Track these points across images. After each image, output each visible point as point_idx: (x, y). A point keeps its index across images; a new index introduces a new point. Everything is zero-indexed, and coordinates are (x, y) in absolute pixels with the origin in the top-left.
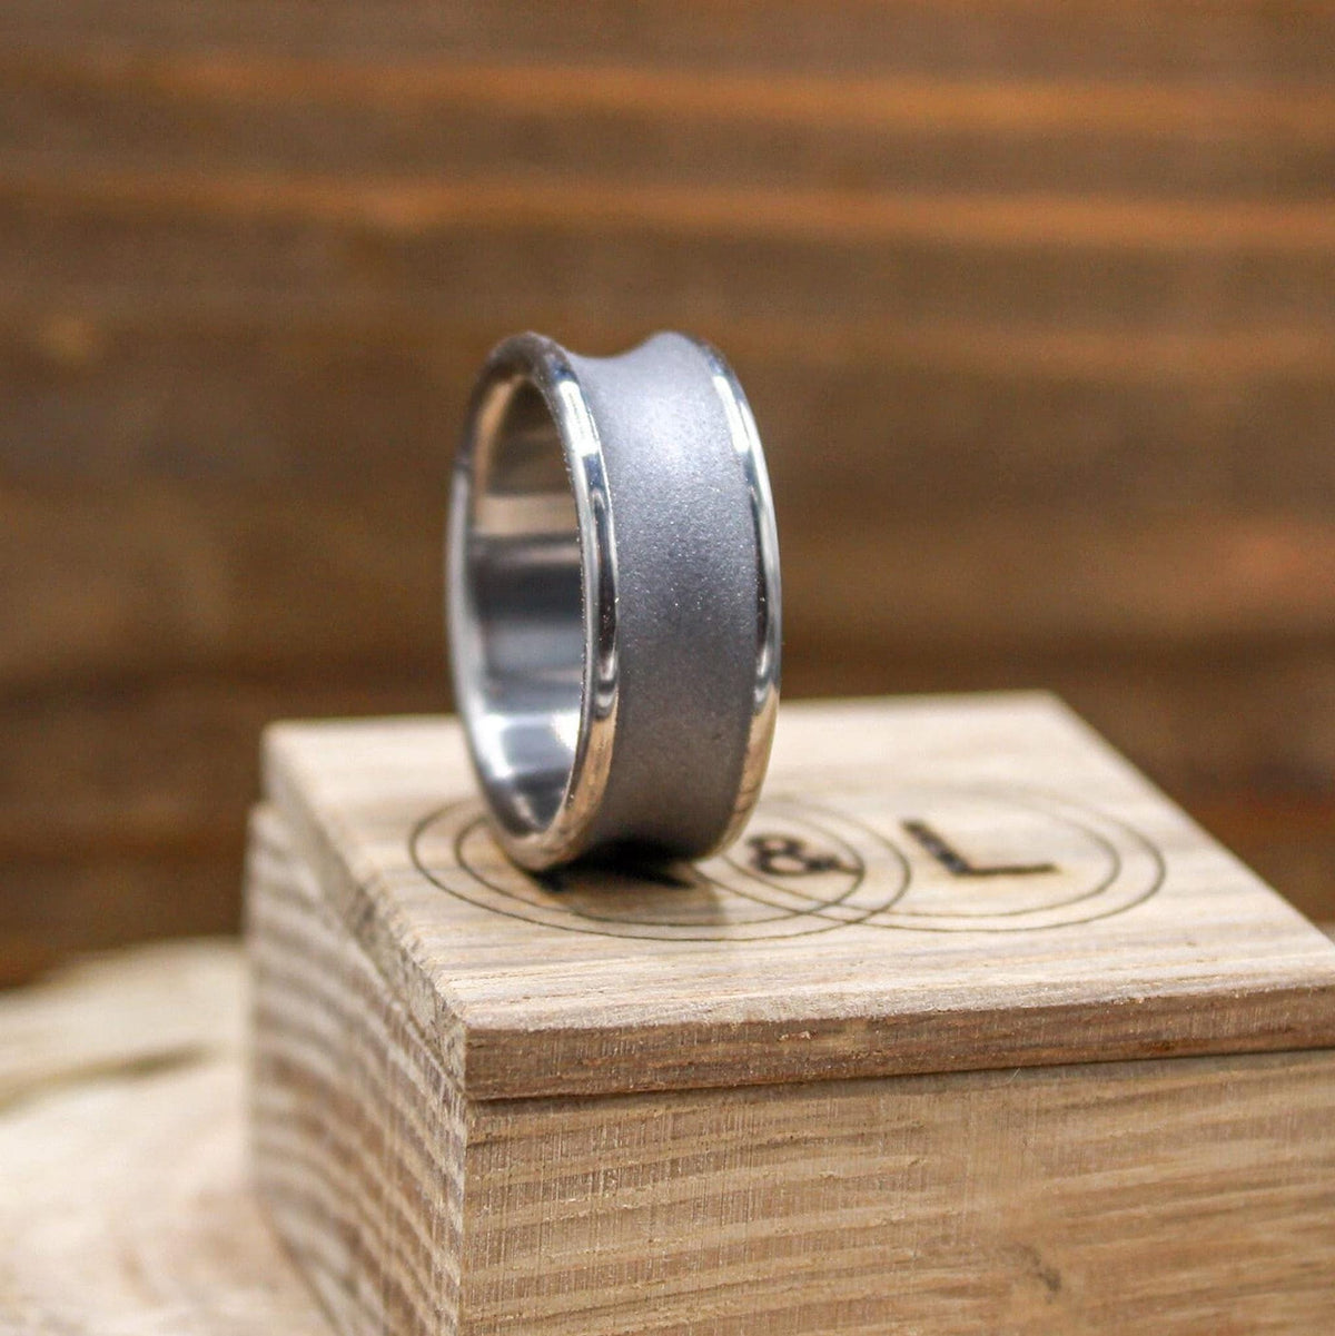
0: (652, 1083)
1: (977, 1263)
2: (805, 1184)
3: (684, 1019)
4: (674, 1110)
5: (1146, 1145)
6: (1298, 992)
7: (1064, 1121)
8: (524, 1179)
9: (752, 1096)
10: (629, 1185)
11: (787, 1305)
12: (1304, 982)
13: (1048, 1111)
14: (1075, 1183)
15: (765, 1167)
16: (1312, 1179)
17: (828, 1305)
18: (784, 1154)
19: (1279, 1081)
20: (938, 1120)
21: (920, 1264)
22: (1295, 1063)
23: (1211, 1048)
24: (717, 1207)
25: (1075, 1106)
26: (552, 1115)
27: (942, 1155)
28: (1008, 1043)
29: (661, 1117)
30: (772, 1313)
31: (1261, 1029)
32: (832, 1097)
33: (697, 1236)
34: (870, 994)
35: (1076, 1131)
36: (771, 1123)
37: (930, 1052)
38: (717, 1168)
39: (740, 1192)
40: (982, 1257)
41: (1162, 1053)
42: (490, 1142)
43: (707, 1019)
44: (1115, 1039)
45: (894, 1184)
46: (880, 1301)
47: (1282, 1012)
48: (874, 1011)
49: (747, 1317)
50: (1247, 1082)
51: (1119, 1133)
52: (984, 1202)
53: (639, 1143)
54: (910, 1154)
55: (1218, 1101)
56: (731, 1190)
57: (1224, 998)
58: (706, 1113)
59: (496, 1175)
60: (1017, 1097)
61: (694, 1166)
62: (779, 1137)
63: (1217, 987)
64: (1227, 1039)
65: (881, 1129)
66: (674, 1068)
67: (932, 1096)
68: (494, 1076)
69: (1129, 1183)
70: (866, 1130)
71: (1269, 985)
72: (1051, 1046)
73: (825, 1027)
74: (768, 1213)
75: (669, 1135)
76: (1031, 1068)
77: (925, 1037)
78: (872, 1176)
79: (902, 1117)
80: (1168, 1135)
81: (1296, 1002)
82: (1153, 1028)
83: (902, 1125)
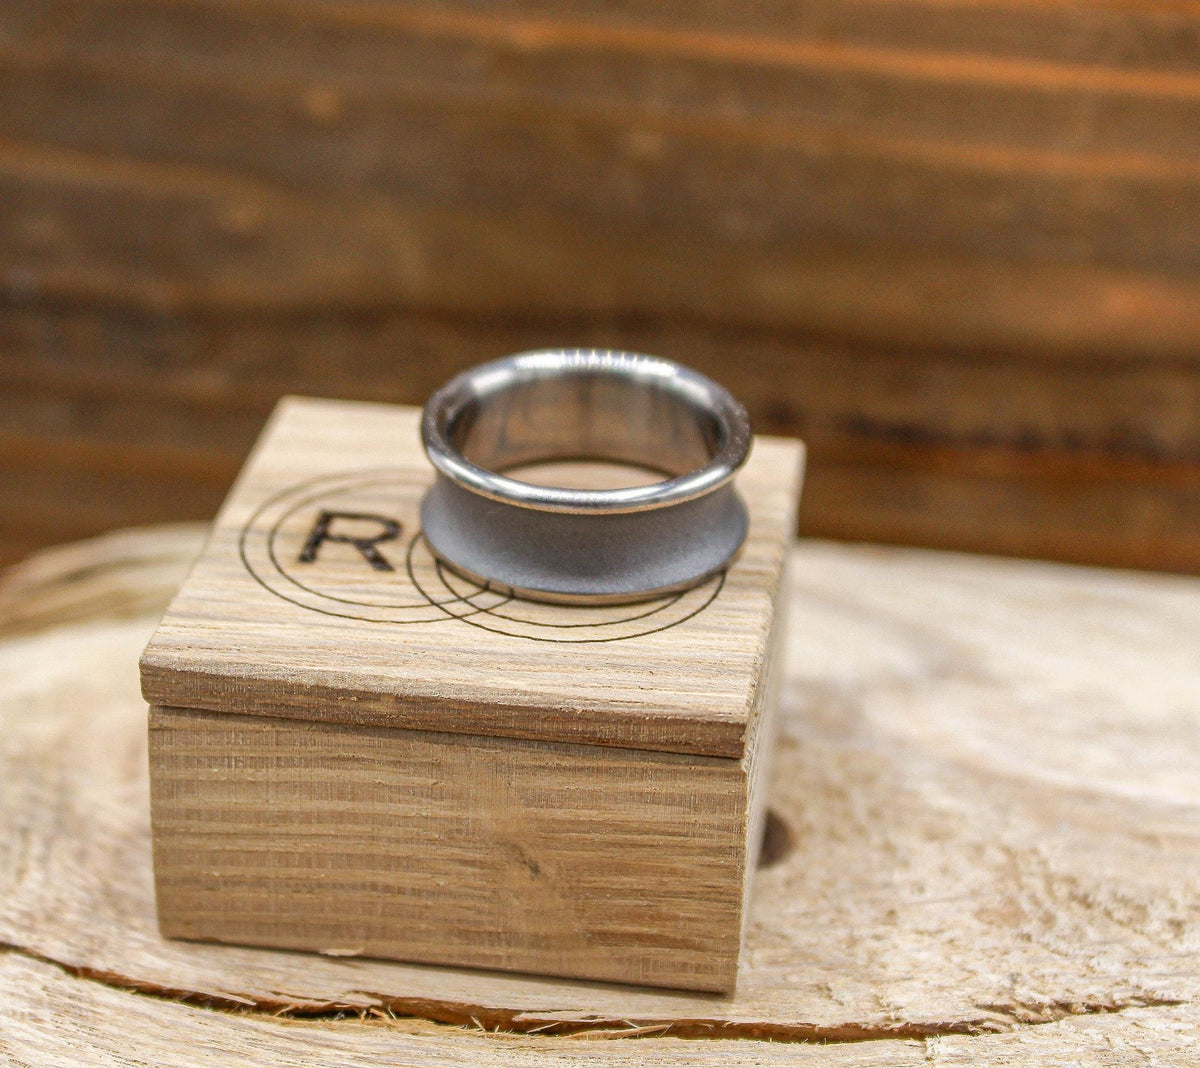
0: (258, 711)
1: (481, 849)
2: (365, 784)
3: (276, 677)
4: (276, 729)
5: (593, 798)
6: (693, 722)
8: (186, 754)
10: (251, 767)
11: (360, 852)
12: (695, 716)
13: (523, 767)
14: (545, 813)
15: (337, 770)
16: (711, 836)
17: (384, 856)
18: (349, 765)
19: (684, 772)
20: (450, 761)
21: (442, 843)
23: (635, 746)
24: (309, 789)
25: (542, 767)
26: (199, 720)
27: (454, 781)
28: (492, 723)
29: (268, 731)
30: (348, 855)
31: (668, 740)
32: (379, 737)
33: (298, 803)
34: (401, 679)
35: (545, 783)
36: (339, 746)
37: (439, 720)
38: (306, 767)
39: (322, 782)
40: (484, 846)
41: (603, 745)
42: (161, 729)
43: (290, 680)
44: (565, 731)
45: (423, 794)
46: (418, 860)
47: (682, 733)
48: (400, 691)
49: (332, 854)
50: (661, 771)
51: (573, 787)
52: (483, 814)
53: (255, 744)
54: (432, 777)
55: (642, 778)
56: (317, 780)
57: (639, 718)
58: (300, 733)
59: (166, 748)
60: (502, 756)
61: (290, 762)
62: (345, 755)
63: (636, 710)
64: (645, 742)
65: (412, 760)
66: (272, 705)
67: (445, 746)
68: (159, 692)
69: (582, 818)
70: (402, 759)
71: (672, 714)
72: (520, 728)
73: (365, 696)
74: (341, 797)
75: (274, 742)
76: (515, 740)
77: (434, 712)
78: (408, 786)
79: (426, 756)
80: (606, 795)
81: (691, 728)
82: (591, 728)
83: (425, 760)
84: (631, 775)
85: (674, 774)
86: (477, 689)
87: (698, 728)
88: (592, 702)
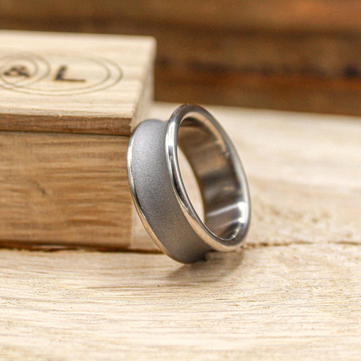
1: (20, 184)
5: (67, 157)
6: (109, 119)
7: (43, 148)
12: (110, 116)
13: (37, 144)
14: (48, 165)
16: (118, 172)
19: (106, 143)
20: (6, 143)
21: (4, 182)
22: (111, 138)
23: (85, 132)
25: (45, 144)
27: (8, 153)
28: (23, 124)
31: (98, 128)
35: (47, 151)
40: (22, 182)
41: (70, 132)
44: (55, 126)
47: (104, 123)
50: (96, 142)
51: (59, 152)
52: (21, 167)
55: (88, 147)
57: (86, 118)
60: (28, 139)
63: (85, 115)
64: (89, 129)
67: (4, 136)
69: (63, 167)
71: (100, 116)
72: (36, 126)
76: (33, 132)
80: (74, 155)
81: (108, 121)
82: (66, 124)
84: (84, 145)
85: (102, 144)
86: (17, 109)
87: (112, 121)
88: (66, 112)
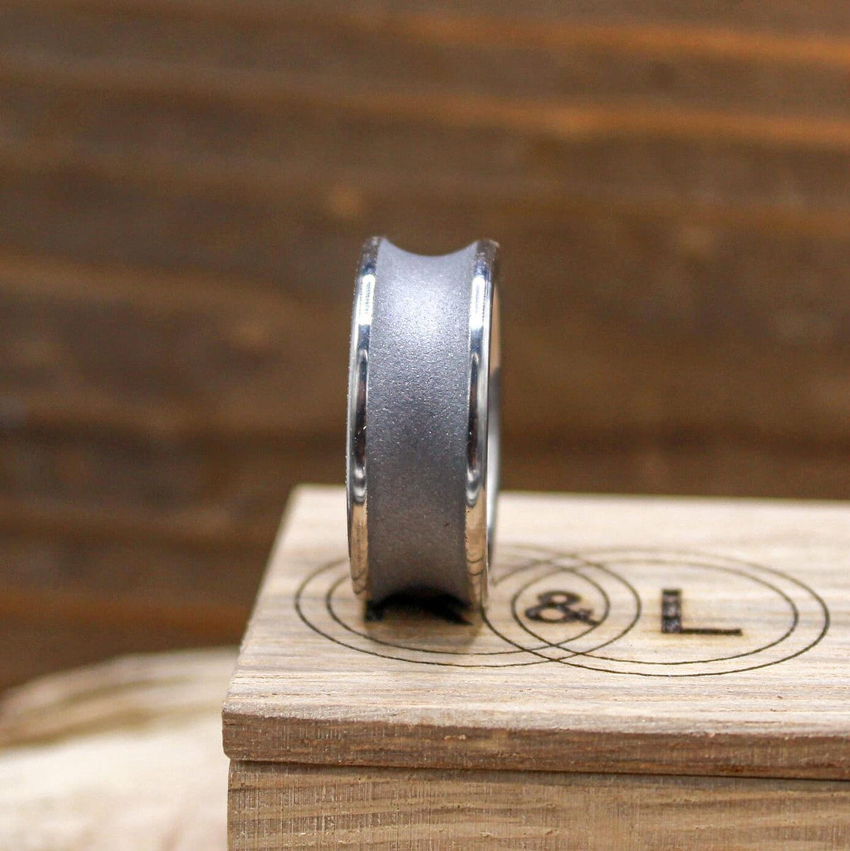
0: (354, 760)
2: (470, 839)
3: (375, 719)
4: (372, 780)
5: (725, 837)
6: (835, 740)
7: (661, 814)
8: (270, 816)
9: (430, 776)
10: (343, 828)
12: (840, 732)
13: (648, 806)
15: (440, 825)
18: (453, 817)
19: (825, 800)
20: (566, 805)
22: (837, 790)
23: (772, 774)
24: (407, 849)
25: (668, 805)
26: (286, 775)
27: (570, 829)
28: (614, 756)
29: (364, 784)
31: (808, 764)
32: (487, 782)
34: (514, 713)
36: (443, 795)
37: (555, 757)
38: (406, 823)
39: (422, 840)
41: (734, 774)
42: (244, 789)
43: (391, 720)
44: (695, 760)
45: (535, 845)
47: (824, 753)
48: (513, 725)
50: (800, 800)
51: (703, 827)
53: (349, 800)
54: (546, 826)
55: (779, 811)
56: (417, 838)
57: (777, 739)
58: (398, 784)
59: (248, 811)
60: (625, 795)
61: (388, 819)
62: (450, 805)
63: (773, 730)
64: (782, 768)
65: (524, 807)
66: (370, 751)
67: (561, 788)
68: (243, 745)
70: (513, 807)
71: (813, 733)
72: (646, 761)
73: (476, 733)
75: (370, 796)
76: (638, 775)
77: (551, 746)
78: (520, 839)
79: (539, 800)
80: (741, 832)
81: (834, 747)
82: (723, 755)
83: (539, 805)
84: (768, 808)
85: (814, 803)
86: (598, 719)
87: (843, 747)
88: (725, 724)
